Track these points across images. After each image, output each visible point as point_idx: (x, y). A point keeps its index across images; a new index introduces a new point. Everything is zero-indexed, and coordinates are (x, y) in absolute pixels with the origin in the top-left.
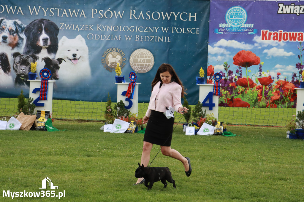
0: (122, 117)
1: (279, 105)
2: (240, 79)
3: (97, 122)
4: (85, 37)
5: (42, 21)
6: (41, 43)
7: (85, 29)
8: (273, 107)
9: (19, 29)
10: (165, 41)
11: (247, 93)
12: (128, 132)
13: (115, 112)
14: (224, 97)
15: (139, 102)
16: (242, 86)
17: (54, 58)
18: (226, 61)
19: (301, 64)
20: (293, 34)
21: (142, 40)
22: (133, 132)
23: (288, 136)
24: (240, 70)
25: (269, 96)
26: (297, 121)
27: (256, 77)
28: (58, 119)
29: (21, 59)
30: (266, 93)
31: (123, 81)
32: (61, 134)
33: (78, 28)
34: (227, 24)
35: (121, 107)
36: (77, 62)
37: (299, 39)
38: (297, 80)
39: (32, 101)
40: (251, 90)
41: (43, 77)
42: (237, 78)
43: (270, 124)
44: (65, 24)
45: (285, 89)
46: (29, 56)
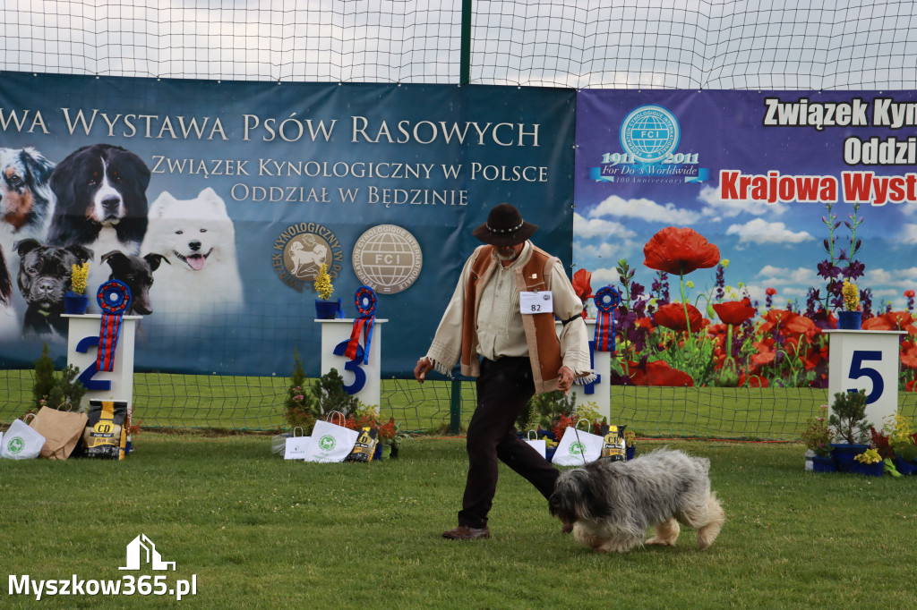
0: (336, 417)
1: (776, 379)
2: (664, 306)
3: (259, 434)
4: (224, 194)
5: (101, 150)
6: (99, 212)
7: (225, 172)
8: (758, 386)
9: (35, 173)
10: (453, 203)
11: (683, 345)
12: (355, 460)
13: (315, 402)
14: (619, 359)
15: (384, 376)
16: (670, 328)
17: (138, 255)
18: (625, 256)
19: (831, 264)
20: (808, 181)
21: (387, 199)
22: (370, 458)
23: (809, 465)
24: (664, 282)
25: (746, 355)
26: (833, 421)
27: (708, 301)
28: (148, 429)
29: (42, 259)
30: (737, 346)
31: (337, 313)
32: (161, 467)
33: (204, 167)
34: (625, 155)
35: (332, 387)
36: (203, 264)
37: (823, 197)
38: (820, 307)
39: (74, 374)
40: (696, 337)
41: (108, 305)
42: (656, 306)
43: (753, 435)
44: (167, 157)
45: (788, 333)
46: (66, 249)
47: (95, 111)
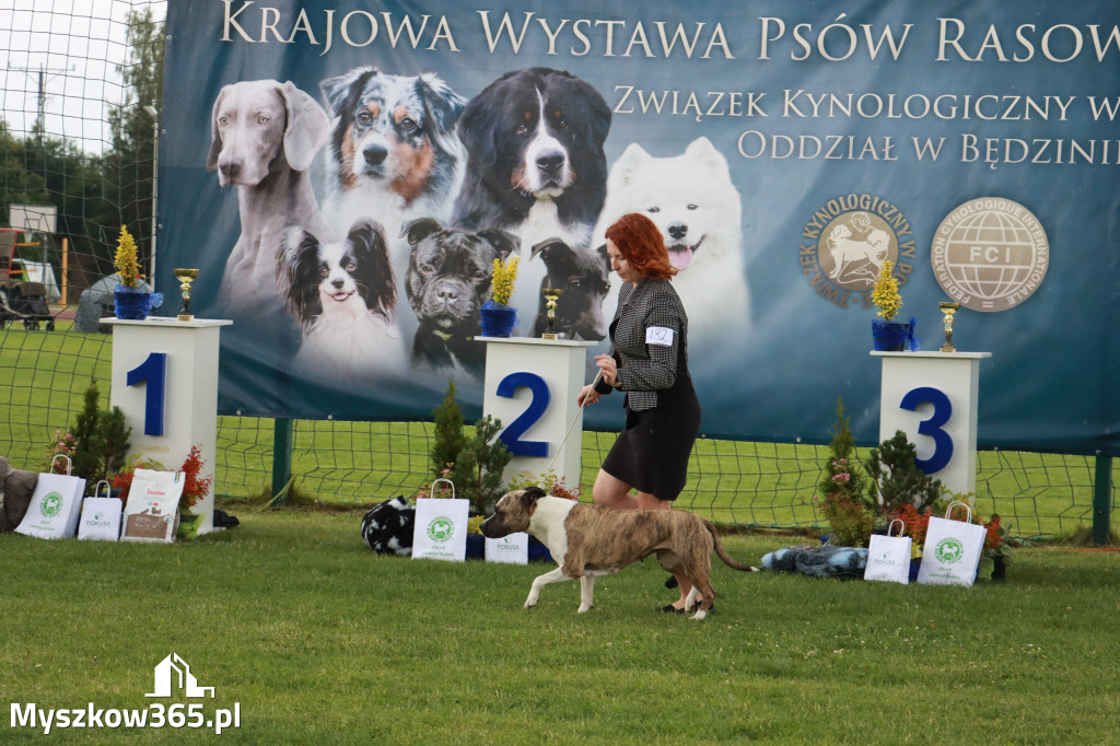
3: (780, 534)
4: (728, 150)
5: (537, 77)
6: (531, 178)
7: (728, 111)
9: (436, 113)
10: (1105, 161)
13: (869, 485)
15: (983, 445)
17: (587, 245)
21: (993, 156)
29: (443, 250)
31: (907, 341)
33: (696, 105)
35: (898, 461)
36: (689, 261)
39: (493, 430)
44: (636, 88)
46: (479, 234)
47: (529, 15)
